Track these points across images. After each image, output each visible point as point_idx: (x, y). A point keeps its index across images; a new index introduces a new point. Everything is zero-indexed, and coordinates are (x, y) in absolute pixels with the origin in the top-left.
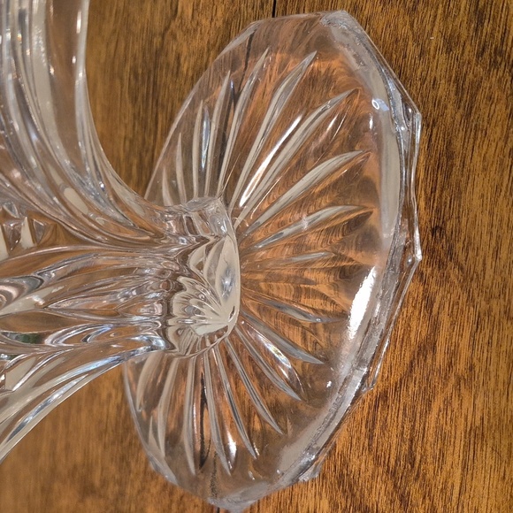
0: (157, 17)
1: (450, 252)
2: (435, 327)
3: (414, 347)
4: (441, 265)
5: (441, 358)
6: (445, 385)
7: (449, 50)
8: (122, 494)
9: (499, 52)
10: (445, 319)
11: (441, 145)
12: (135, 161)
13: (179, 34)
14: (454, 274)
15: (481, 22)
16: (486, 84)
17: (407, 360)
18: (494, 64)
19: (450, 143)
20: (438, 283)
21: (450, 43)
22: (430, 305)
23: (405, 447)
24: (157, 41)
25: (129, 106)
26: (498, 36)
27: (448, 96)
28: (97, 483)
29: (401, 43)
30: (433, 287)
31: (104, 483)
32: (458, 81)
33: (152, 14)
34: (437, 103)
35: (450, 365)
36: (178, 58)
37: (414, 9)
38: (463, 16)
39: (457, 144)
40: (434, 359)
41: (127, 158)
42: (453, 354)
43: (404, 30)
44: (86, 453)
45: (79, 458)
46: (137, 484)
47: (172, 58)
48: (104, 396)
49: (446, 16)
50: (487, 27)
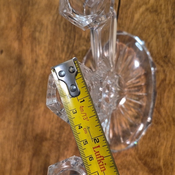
2: (166, 75)
4: (167, 63)
5: (167, 82)
6: (168, 87)
7: (167, 23)
14: (170, 65)
27: (167, 31)
29: (155, 21)
30: (165, 68)
42: (170, 80)
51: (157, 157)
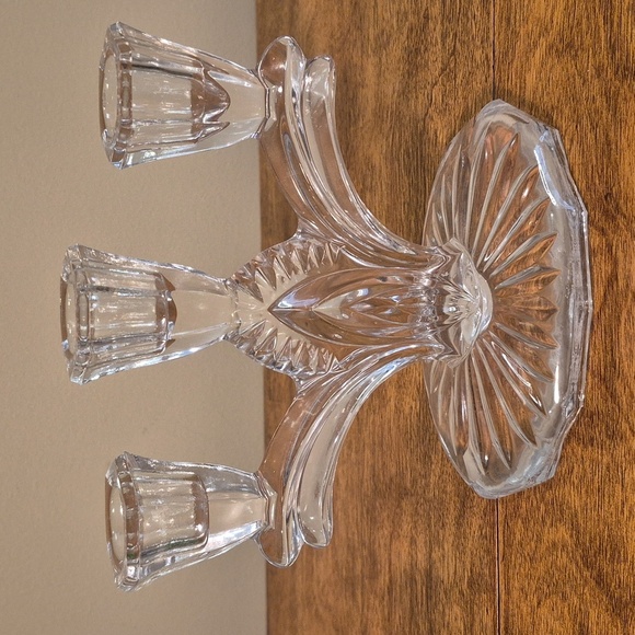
0: (419, 108)
1: (617, 208)
2: (616, 263)
3: (605, 283)
4: (614, 219)
5: (621, 283)
6: (626, 301)
7: (599, 76)
8: (427, 485)
9: (626, 69)
10: (620, 254)
11: (603, 139)
12: (413, 218)
13: (435, 115)
14: (621, 221)
15: (614, 53)
16: (622, 91)
17: (602, 293)
18: (625, 77)
19: (607, 135)
20: (614, 232)
21: (599, 71)
22: (610, 250)
23: (609, 357)
24: (420, 125)
25: (406, 178)
26: (624, 58)
27: (602, 106)
28: (409, 485)
29: (571, 80)
30: (611, 236)
31: (414, 482)
32: (607, 94)
33: (415, 107)
34: (596, 111)
35: (627, 286)
36: (436, 133)
37: (576, 55)
38: (604, 52)
39: (612, 134)
40: (618, 286)
41: (407, 217)
42: (628, 278)
43: (572, 70)
44: (398, 464)
45: (393, 470)
46: (438, 471)
47: (432, 133)
48: (407, 411)
49: (594, 56)
50: (618, 54)
51: (625, 561)
